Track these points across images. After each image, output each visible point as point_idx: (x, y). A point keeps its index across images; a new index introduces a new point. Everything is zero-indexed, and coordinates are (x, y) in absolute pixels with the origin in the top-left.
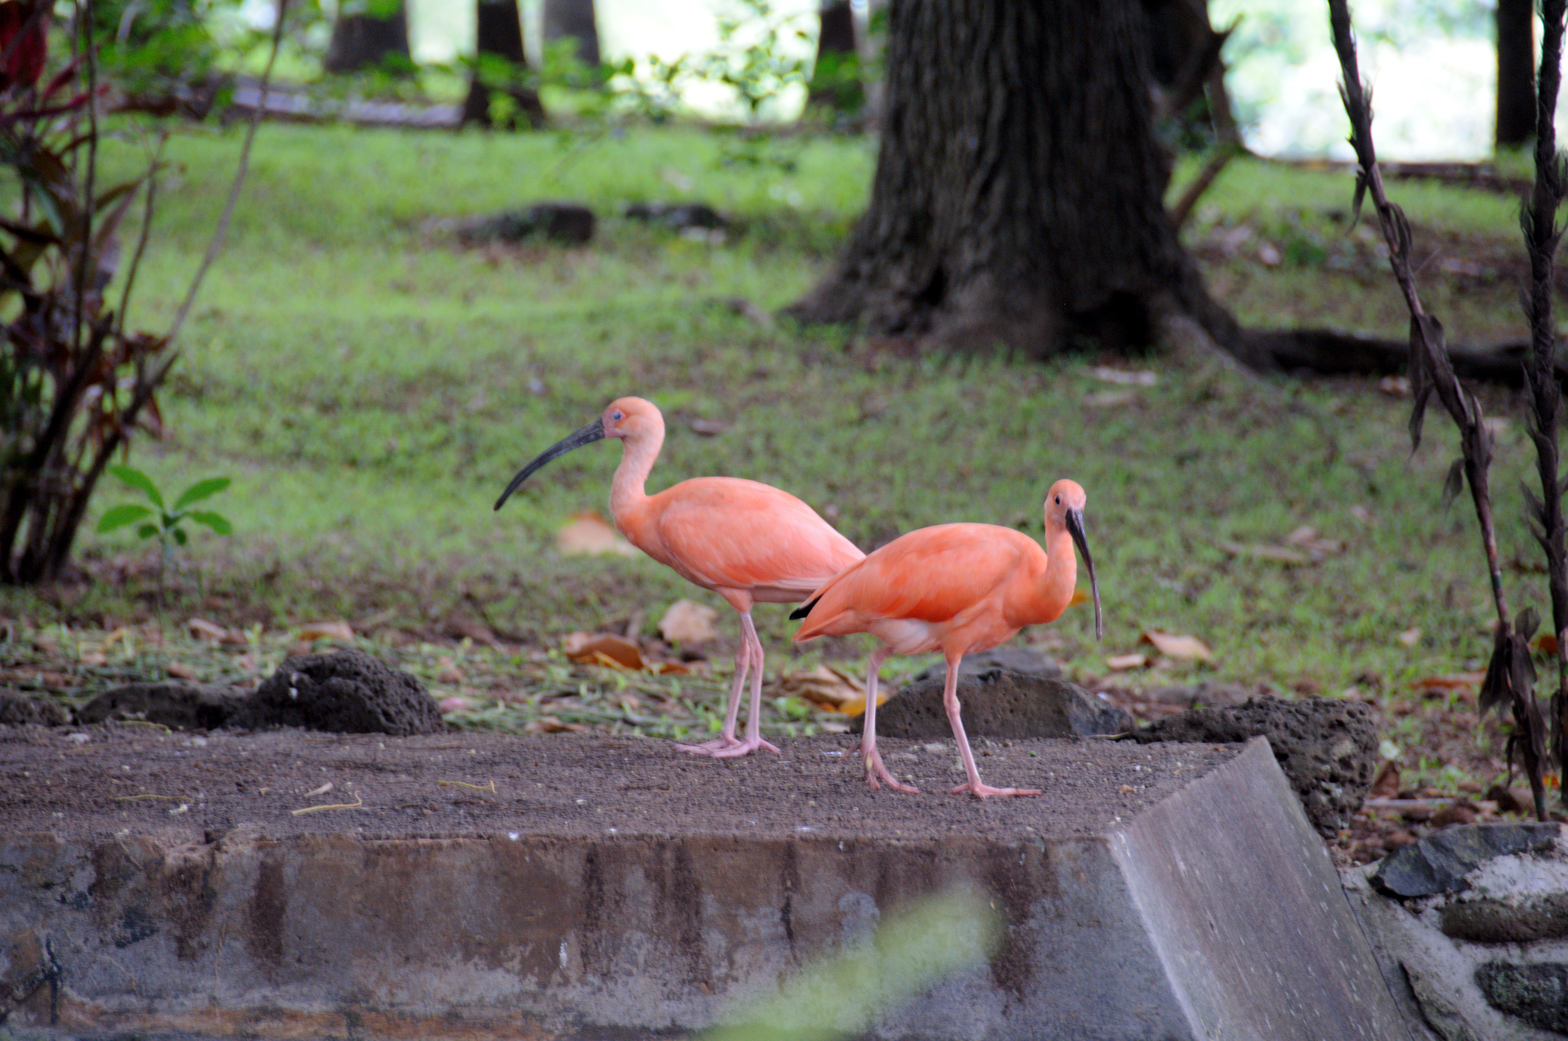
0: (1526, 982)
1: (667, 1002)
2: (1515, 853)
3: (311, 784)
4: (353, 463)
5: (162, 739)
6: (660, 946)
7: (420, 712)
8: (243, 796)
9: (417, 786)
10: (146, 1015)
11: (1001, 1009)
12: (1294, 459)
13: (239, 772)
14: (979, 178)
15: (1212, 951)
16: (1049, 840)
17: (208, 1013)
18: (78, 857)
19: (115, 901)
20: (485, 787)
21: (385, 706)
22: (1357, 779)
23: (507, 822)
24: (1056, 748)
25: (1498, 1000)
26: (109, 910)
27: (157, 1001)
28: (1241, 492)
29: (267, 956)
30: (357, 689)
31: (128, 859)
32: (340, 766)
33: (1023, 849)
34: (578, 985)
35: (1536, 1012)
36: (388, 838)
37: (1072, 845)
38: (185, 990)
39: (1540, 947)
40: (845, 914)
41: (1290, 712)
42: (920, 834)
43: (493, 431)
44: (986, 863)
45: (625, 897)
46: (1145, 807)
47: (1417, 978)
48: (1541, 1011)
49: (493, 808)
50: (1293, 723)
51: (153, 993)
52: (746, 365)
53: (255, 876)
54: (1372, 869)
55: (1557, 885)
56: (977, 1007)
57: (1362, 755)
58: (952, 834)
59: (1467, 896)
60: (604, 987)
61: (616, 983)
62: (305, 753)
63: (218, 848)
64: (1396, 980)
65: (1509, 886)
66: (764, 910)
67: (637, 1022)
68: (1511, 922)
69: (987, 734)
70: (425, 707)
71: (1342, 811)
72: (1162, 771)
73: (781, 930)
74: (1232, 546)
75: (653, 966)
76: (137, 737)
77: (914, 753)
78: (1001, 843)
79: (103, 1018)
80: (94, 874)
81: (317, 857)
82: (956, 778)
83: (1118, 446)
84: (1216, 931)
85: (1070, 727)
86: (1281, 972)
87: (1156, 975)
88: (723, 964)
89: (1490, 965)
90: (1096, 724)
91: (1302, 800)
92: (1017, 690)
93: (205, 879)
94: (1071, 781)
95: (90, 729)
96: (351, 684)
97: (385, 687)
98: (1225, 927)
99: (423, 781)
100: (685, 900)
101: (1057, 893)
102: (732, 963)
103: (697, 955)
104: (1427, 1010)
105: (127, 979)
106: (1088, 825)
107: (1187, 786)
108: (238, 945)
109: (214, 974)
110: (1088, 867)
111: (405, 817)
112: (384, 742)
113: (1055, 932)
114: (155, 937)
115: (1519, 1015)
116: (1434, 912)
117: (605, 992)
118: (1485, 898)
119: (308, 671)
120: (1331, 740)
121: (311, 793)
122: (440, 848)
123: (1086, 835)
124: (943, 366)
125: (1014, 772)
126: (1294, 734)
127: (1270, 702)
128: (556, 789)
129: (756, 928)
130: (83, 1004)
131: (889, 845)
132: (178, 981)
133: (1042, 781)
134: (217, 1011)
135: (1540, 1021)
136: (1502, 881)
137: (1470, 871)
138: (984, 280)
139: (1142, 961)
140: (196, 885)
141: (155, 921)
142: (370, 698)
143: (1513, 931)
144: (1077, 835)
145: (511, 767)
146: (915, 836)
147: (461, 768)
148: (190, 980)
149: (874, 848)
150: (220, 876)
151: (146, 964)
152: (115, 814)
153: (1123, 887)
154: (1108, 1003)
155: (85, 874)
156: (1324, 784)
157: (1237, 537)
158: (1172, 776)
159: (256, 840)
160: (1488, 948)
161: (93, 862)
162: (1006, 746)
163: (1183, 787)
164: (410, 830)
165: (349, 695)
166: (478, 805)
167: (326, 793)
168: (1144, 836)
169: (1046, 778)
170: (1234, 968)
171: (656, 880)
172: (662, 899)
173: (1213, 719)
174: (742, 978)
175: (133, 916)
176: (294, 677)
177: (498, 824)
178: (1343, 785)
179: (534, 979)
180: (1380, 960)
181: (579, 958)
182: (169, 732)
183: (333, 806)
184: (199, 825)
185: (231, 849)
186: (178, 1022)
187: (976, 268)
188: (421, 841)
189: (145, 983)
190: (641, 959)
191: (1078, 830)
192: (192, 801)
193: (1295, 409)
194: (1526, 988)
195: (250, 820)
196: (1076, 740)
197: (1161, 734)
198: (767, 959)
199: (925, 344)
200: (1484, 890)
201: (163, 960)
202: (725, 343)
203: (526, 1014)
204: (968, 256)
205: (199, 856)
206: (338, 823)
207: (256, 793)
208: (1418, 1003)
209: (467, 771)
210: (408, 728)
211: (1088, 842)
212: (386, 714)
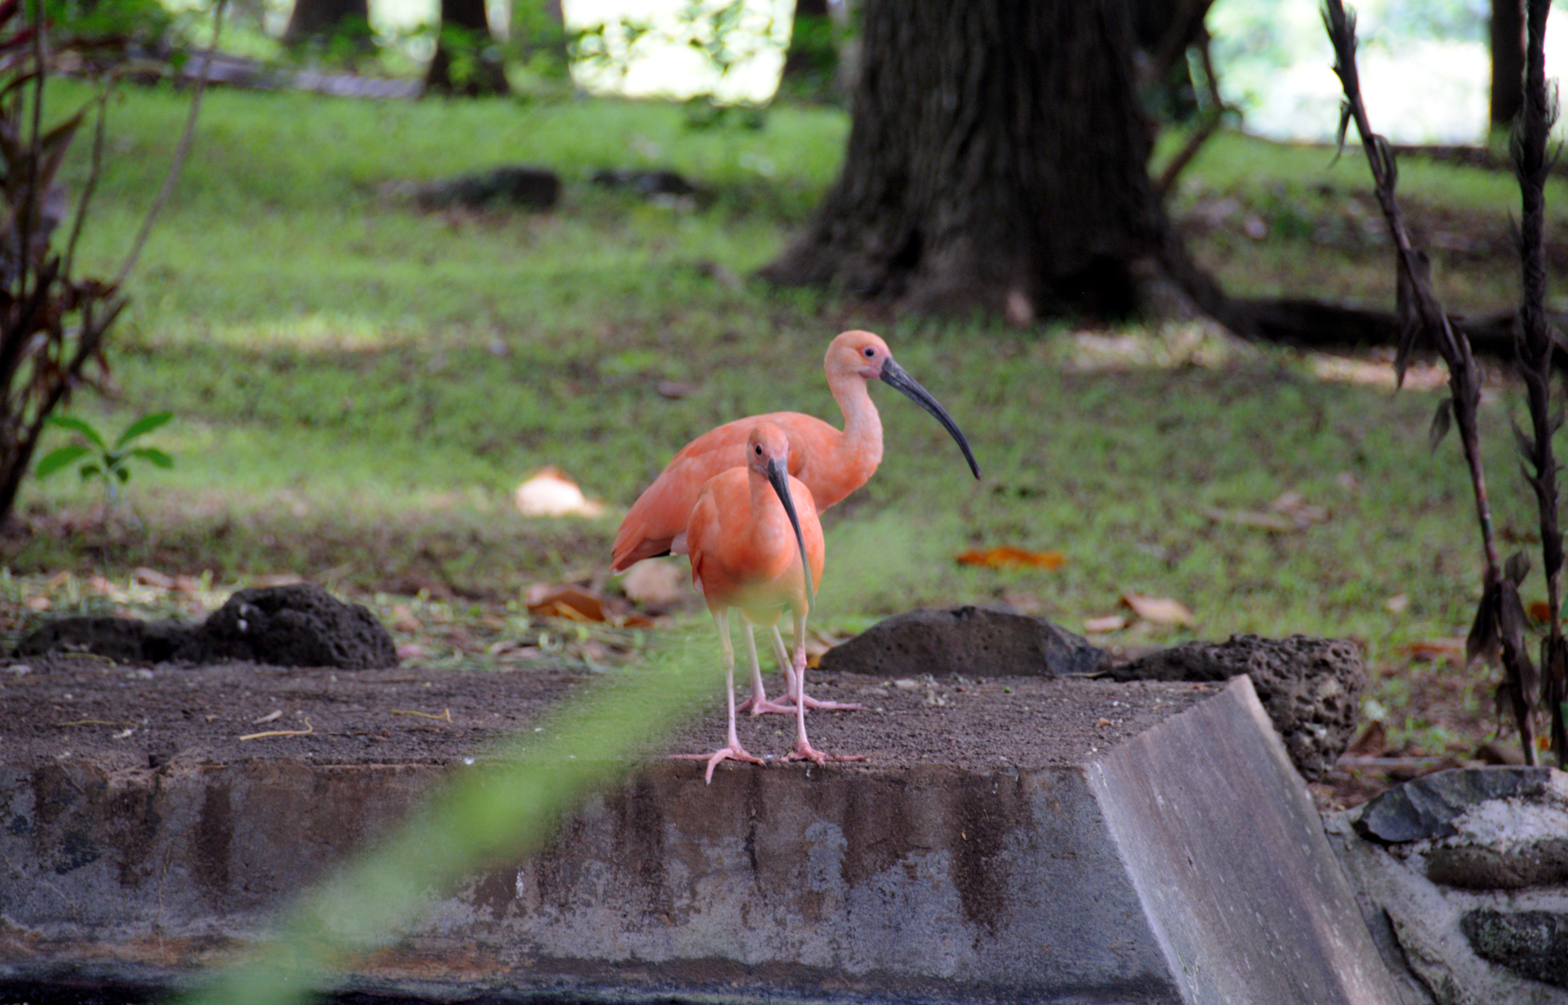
0: (1513, 930)
1: (626, 934)
2: (1503, 797)
3: (260, 712)
4: (307, 422)
5: (105, 671)
6: (620, 876)
7: (373, 646)
8: (189, 723)
9: (369, 715)
10: (87, 944)
11: (972, 943)
12: (1279, 427)
13: (185, 701)
14: (957, 137)
15: (1190, 887)
16: (1023, 769)
17: (150, 942)
18: (17, 780)
19: (56, 826)
20: (440, 717)
21: (337, 640)
22: (1341, 719)
23: (463, 748)
24: (1032, 686)
25: (1484, 949)
26: (49, 834)
27: (98, 929)
28: (1224, 459)
29: (213, 884)
30: (309, 621)
31: (69, 782)
32: (291, 696)
33: (996, 778)
34: (535, 916)
35: (1523, 961)
36: (339, 762)
37: (1047, 774)
38: (127, 919)
39: (1528, 895)
40: (812, 844)
41: (1272, 650)
42: (890, 763)
43: (452, 392)
44: (957, 792)
45: (584, 826)
46: (1122, 739)
47: (1401, 926)
48: (1528, 960)
49: (447, 735)
50: (1277, 663)
51: (94, 921)
52: (715, 326)
53: (201, 800)
54: (1356, 813)
55: (1546, 831)
56: (947, 941)
57: (1346, 695)
58: (923, 762)
59: (1453, 841)
60: (561, 917)
61: (574, 914)
62: (254, 685)
63: (163, 772)
64: (1379, 927)
65: (1497, 832)
66: (727, 840)
67: (596, 954)
68: (1499, 869)
69: (960, 672)
70: (379, 642)
71: (1326, 753)
72: (1141, 706)
73: (746, 859)
74: (1215, 513)
75: (613, 896)
76: (80, 669)
77: (885, 688)
78: (973, 771)
79: (42, 946)
80: (34, 798)
81: (264, 782)
82: (927, 711)
83: (1098, 412)
84: (1195, 868)
85: (1045, 665)
86: (1261, 912)
87: (1133, 908)
88: (685, 895)
89: (1477, 912)
90: (1073, 661)
91: (1285, 741)
92: (991, 626)
93: (149, 804)
94: (1045, 715)
95: (32, 662)
96: (303, 616)
97: (338, 620)
98: (1203, 864)
99: (376, 710)
100: (645, 828)
101: (1031, 824)
102: (694, 894)
103: (658, 885)
104: (1412, 959)
105: (67, 906)
106: (1064, 755)
107: (1166, 720)
108: (183, 872)
109: (158, 902)
110: (1063, 797)
111: (356, 743)
112: (336, 675)
113: (1029, 864)
114: (96, 863)
115: (1507, 965)
116: (1420, 858)
117: (562, 923)
118: (1471, 844)
119: (257, 602)
120: (1316, 679)
121: (259, 720)
122: (393, 773)
123: (1061, 764)
124: (918, 331)
125: (988, 707)
126: (1277, 673)
127: (1252, 641)
128: (514, 719)
129: (720, 858)
130: (21, 932)
131: (858, 773)
132: (120, 908)
133: (1016, 715)
134: (161, 940)
135: (1528, 970)
136: (1489, 826)
137: (1457, 815)
138: (961, 244)
139: (1118, 894)
140: (139, 810)
141: (97, 846)
142: (323, 631)
143: (1500, 878)
144: (1052, 764)
145: (467, 699)
146: (884, 764)
147: (415, 700)
148: (132, 908)
149: (842, 777)
150: (164, 801)
151: (87, 891)
152: (56, 738)
153: (1100, 818)
154: (1082, 937)
155: (25, 797)
156: (1308, 725)
157: (1221, 504)
158: (1151, 711)
159: (202, 763)
160: (1475, 895)
161: (33, 784)
162: (979, 683)
163: (1162, 721)
164: (362, 754)
165: (301, 628)
166: (432, 732)
167: (275, 720)
168: (1121, 767)
169: (1021, 713)
170: (1212, 906)
171: (616, 808)
172: (623, 827)
173: (1193, 657)
174: (704, 910)
175: (74, 841)
176: (244, 609)
177: (453, 750)
178: (1327, 725)
179: (490, 910)
180: (1364, 907)
181: (535, 887)
182: (113, 664)
183: (283, 733)
184: (144, 750)
185: (177, 772)
186: (120, 951)
187: (954, 231)
188: (373, 766)
189: (85, 910)
190: (600, 890)
191: (1053, 760)
192: (137, 726)
193: (1281, 376)
194: (1513, 937)
195: (197, 745)
196: (1051, 678)
197: (1139, 672)
198: (731, 891)
199: (900, 309)
200: (1471, 835)
201: (105, 887)
202: (693, 304)
203: (481, 945)
204: (945, 218)
205: (143, 779)
206: (287, 749)
207: (202, 720)
208: (1403, 951)
209: (422, 702)
210: (361, 662)
211: (1064, 772)
212: (339, 648)
